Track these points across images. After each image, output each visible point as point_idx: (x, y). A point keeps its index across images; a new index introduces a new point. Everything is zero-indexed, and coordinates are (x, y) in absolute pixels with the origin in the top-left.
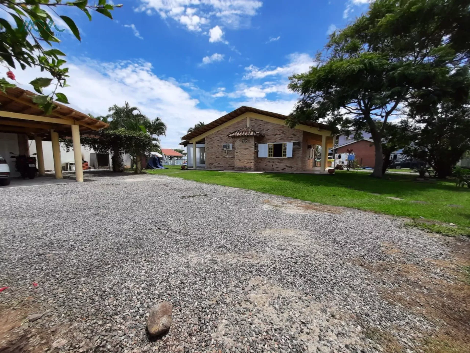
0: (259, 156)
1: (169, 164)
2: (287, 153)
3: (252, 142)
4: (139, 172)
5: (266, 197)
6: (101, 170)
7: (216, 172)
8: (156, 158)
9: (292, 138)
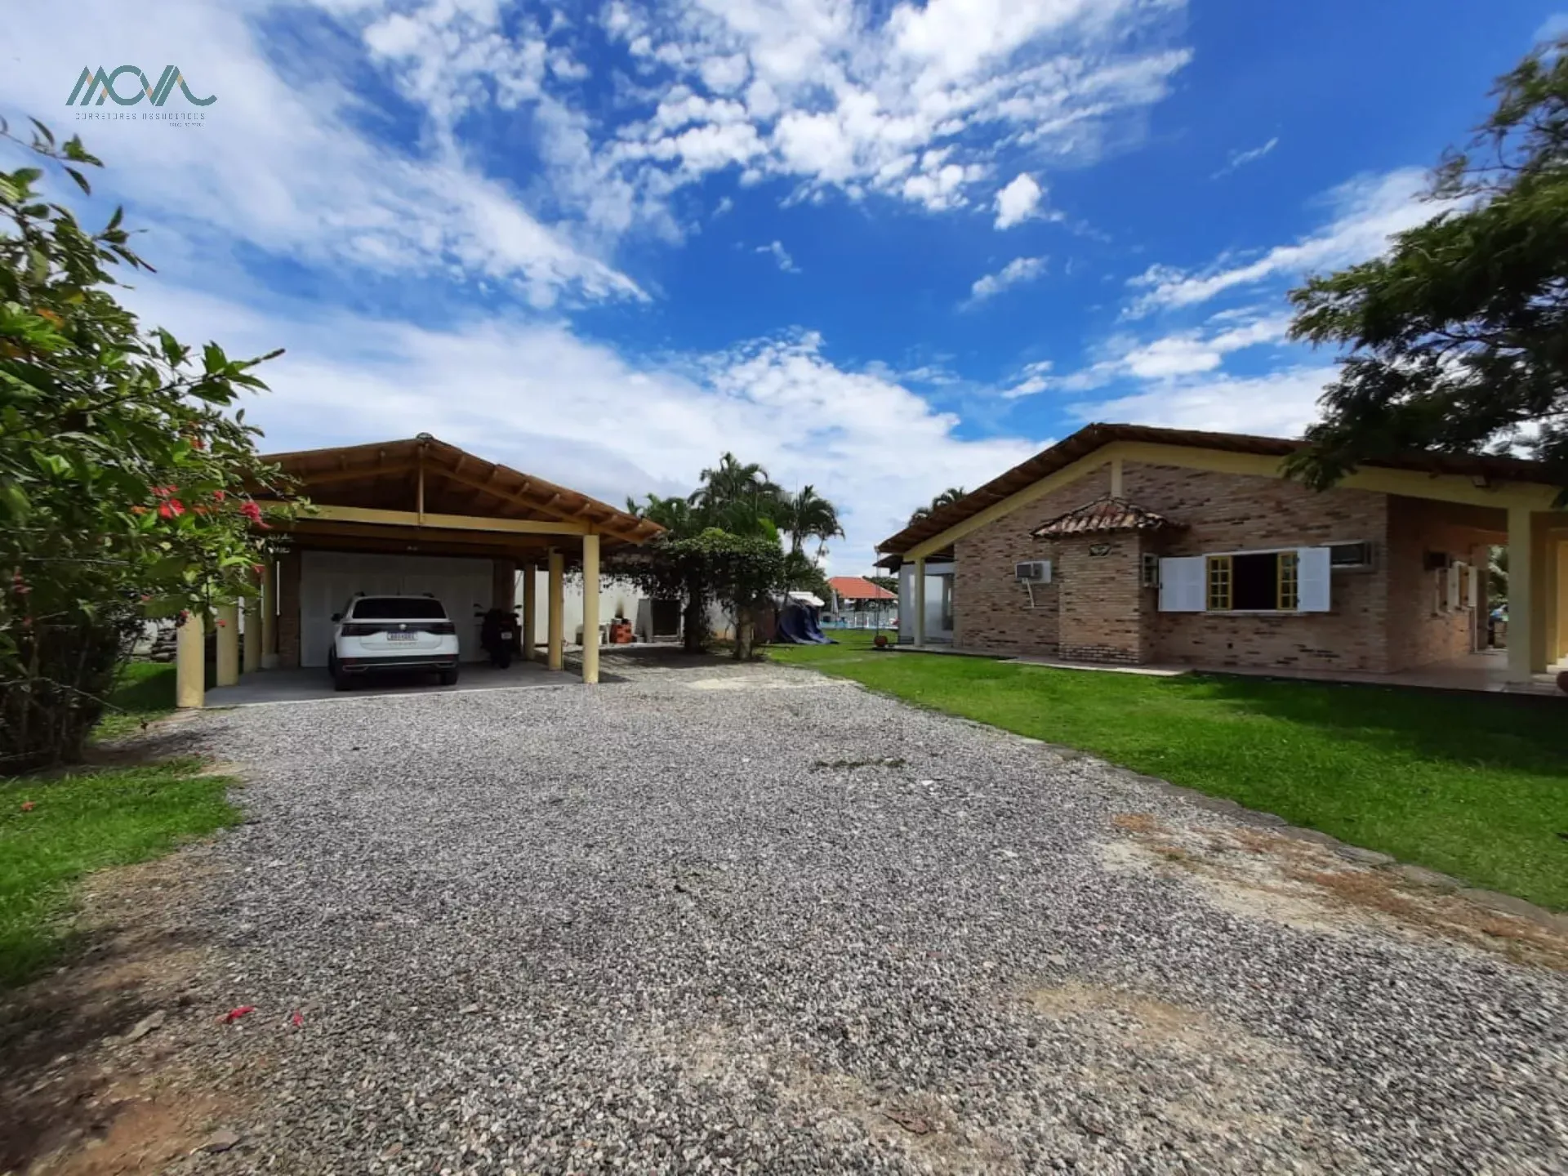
0: (1166, 606)
1: (849, 626)
2: (1300, 595)
3: (1131, 553)
4: (744, 656)
5: (1145, 795)
6: (659, 644)
7: (989, 663)
8: (804, 608)
9: (1327, 527)
